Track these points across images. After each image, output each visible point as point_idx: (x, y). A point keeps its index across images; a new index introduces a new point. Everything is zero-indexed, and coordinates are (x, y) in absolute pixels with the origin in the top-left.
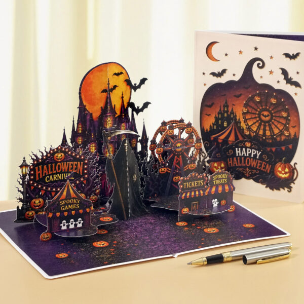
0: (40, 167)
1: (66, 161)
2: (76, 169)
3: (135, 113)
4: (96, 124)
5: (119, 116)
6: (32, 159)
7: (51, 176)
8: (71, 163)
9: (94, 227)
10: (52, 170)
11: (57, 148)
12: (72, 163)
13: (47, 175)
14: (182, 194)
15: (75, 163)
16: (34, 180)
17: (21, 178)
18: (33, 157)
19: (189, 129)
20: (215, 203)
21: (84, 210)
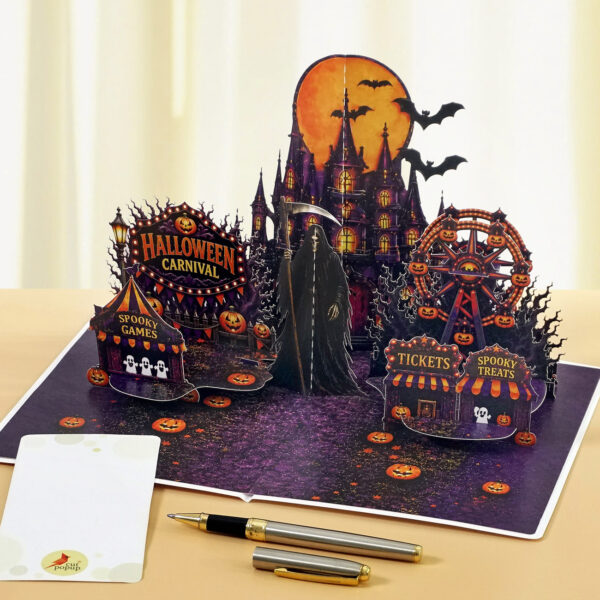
0: (150, 235)
1: (202, 238)
2: (221, 258)
3: (419, 175)
4: (321, 178)
5: (372, 173)
6: (133, 215)
7: (173, 261)
8: (210, 244)
9: (190, 386)
10: (173, 248)
11: (181, 207)
12: (212, 244)
13: (166, 256)
14: (395, 375)
15: (218, 246)
16: (140, 258)
17: (114, 248)
18: (136, 212)
19: (497, 238)
20: (482, 417)
21: (168, 345)
